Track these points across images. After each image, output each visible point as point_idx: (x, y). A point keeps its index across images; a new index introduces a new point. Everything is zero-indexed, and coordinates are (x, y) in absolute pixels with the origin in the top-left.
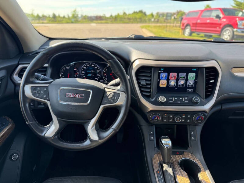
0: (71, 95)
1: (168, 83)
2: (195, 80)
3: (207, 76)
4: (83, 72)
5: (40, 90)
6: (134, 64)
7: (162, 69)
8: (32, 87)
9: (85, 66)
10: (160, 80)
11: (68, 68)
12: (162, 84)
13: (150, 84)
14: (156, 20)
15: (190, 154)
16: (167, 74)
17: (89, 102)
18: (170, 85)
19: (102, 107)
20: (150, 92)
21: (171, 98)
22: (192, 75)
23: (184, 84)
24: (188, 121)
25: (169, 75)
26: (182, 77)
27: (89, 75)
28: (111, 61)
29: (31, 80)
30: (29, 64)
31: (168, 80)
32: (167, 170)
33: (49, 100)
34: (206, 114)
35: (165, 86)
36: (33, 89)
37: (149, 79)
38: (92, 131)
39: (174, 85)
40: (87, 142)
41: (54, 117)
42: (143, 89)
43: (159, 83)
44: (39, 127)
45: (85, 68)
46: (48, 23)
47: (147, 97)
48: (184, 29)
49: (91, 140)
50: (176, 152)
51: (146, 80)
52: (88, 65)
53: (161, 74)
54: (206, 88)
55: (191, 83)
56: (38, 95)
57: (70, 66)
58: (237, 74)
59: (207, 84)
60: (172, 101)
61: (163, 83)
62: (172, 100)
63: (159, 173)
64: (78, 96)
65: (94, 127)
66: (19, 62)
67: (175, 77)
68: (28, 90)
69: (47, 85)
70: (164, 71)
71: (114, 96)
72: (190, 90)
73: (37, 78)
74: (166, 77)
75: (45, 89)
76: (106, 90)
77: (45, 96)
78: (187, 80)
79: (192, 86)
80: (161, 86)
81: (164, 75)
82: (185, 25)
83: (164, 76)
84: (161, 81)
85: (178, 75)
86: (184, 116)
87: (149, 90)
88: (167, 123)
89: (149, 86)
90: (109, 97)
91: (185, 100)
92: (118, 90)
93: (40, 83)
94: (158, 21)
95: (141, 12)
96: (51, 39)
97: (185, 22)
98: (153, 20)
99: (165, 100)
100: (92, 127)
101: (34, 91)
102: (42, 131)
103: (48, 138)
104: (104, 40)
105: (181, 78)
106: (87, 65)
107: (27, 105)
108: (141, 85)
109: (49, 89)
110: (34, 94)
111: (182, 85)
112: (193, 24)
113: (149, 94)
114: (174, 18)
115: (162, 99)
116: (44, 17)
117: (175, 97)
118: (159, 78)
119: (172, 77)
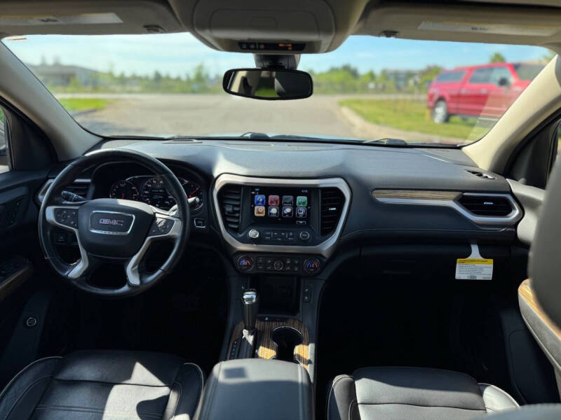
0: (106, 221)
1: (267, 210)
2: (307, 207)
3: (323, 202)
4: (146, 192)
5: (67, 215)
6: (217, 181)
7: (257, 190)
8: (56, 209)
9: (149, 183)
10: (255, 205)
11: (122, 185)
12: (259, 213)
13: (238, 212)
14: (380, 86)
15: (296, 323)
16: (264, 197)
17: (129, 232)
18: (271, 214)
19: (148, 238)
20: (237, 223)
21: (269, 233)
22: (301, 199)
23: (291, 212)
24: (296, 269)
25: (267, 199)
26: (288, 201)
27: (156, 197)
28: (163, 175)
29: (56, 199)
30: (54, 178)
31: (267, 206)
32: (247, 338)
33: (77, 228)
34: (325, 260)
35: (263, 215)
36: (57, 212)
37: (238, 203)
38: (133, 272)
39: (277, 214)
40: (125, 288)
41: (83, 252)
42: (229, 219)
43: (253, 210)
44: (62, 265)
45: (150, 186)
46: (142, 92)
47: (234, 232)
48: (432, 109)
49: (130, 285)
50: (276, 318)
51: (234, 206)
52: (154, 182)
53: (256, 196)
54: (323, 219)
55: (302, 211)
56: (63, 220)
57: (126, 183)
58: (380, 200)
59: (323, 213)
60: (269, 238)
61: (260, 210)
62: (270, 236)
63: (236, 344)
64: (115, 222)
65: (136, 267)
66: (48, 175)
67: (277, 201)
68: (50, 214)
69: (77, 208)
70: (260, 193)
71: (165, 224)
72: (301, 222)
73: (67, 198)
74: (263, 201)
75: (74, 213)
76: (157, 215)
77: (72, 223)
78: (294, 206)
79: (304, 215)
80: (256, 214)
81: (260, 198)
82: (436, 98)
83: (261, 200)
84: (256, 208)
85: (281, 199)
86: (288, 262)
87: (237, 221)
88: (263, 272)
89: (237, 215)
90: (159, 226)
91: (289, 237)
92: (172, 216)
93: (68, 205)
94: (383, 90)
95: (346, 68)
96: (106, 139)
97: (436, 92)
98: (372, 85)
99: (257, 236)
100: (133, 267)
101: (59, 215)
102: (65, 271)
103: (71, 279)
104: (195, 141)
105: (286, 203)
106: (152, 181)
107: (49, 233)
108: (226, 213)
109: (80, 213)
110: (57, 219)
111: (288, 214)
112: (452, 97)
113: (236, 227)
114: (416, 83)
115: (253, 233)
116: (136, 79)
117: (274, 231)
118: (253, 203)
119: (272, 202)
